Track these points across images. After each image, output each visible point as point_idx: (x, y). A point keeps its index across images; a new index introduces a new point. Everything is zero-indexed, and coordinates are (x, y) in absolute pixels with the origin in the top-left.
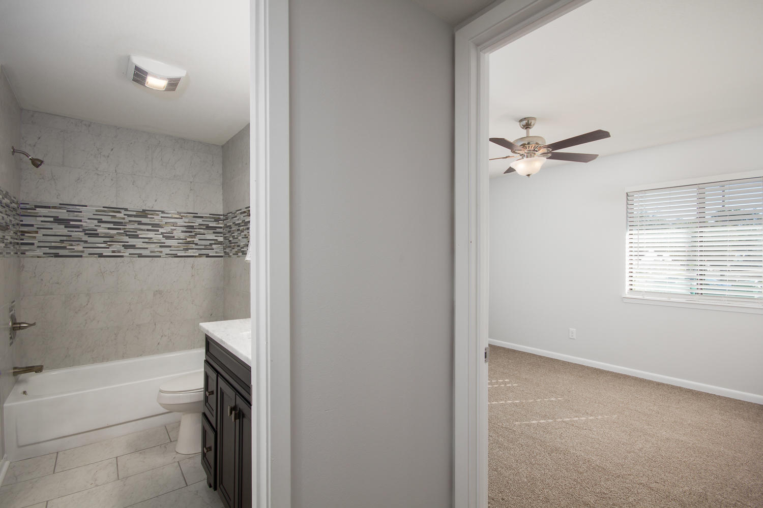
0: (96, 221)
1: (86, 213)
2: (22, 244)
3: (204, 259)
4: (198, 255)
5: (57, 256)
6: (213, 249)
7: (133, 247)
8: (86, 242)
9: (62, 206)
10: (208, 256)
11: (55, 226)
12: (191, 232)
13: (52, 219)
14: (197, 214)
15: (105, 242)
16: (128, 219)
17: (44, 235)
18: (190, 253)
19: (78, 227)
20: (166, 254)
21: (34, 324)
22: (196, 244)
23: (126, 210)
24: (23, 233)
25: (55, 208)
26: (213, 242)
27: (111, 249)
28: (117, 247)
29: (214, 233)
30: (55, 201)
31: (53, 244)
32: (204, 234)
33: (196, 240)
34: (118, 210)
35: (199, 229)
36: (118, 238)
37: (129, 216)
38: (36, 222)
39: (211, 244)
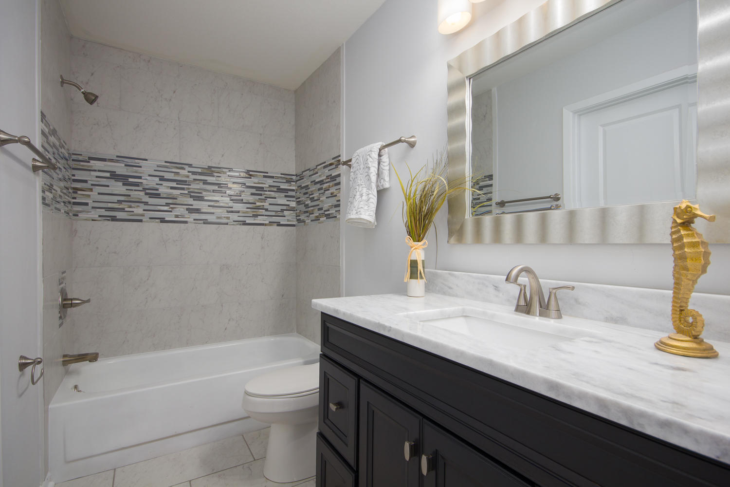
0: (157, 179)
1: (147, 168)
2: (75, 203)
3: (275, 228)
4: (268, 222)
5: (114, 219)
6: (285, 216)
7: (198, 211)
8: (146, 203)
9: (120, 158)
10: (279, 225)
11: (112, 182)
12: (261, 195)
13: (108, 175)
14: (267, 173)
15: (167, 204)
16: (193, 177)
17: (99, 194)
18: (259, 220)
19: (137, 184)
20: (234, 221)
21: (89, 301)
22: (267, 210)
23: (190, 165)
24: (76, 190)
25: (111, 160)
26: (285, 208)
27: (174, 213)
28: (180, 210)
29: (286, 196)
30: (111, 153)
31: (110, 205)
32: (275, 198)
33: (266, 205)
34: (181, 166)
35: (269, 191)
36: (181, 200)
37: (194, 173)
38: (91, 177)
39: (282, 210)
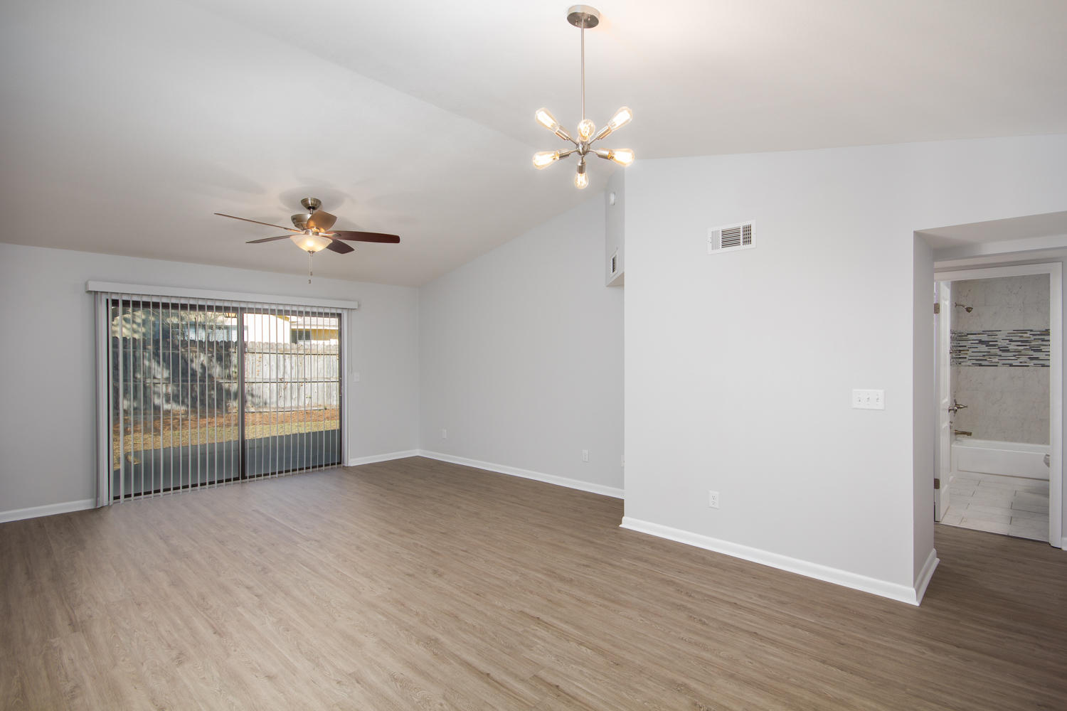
0: (1008, 341)
1: (1000, 336)
2: (960, 358)
5: (980, 365)
7: (1037, 359)
8: (1000, 356)
9: (984, 332)
11: (979, 345)
13: (977, 342)
15: (1015, 356)
16: (1032, 338)
17: (972, 352)
19: (994, 345)
21: (967, 407)
23: (1031, 331)
24: (960, 351)
25: (979, 334)
27: (1019, 360)
28: (1023, 359)
30: (980, 330)
31: (978, 358)
34: (1024, 331)
36: (1023, 352)
37: (1034, 335)
38: (968, 344)
